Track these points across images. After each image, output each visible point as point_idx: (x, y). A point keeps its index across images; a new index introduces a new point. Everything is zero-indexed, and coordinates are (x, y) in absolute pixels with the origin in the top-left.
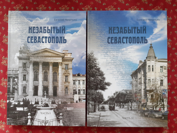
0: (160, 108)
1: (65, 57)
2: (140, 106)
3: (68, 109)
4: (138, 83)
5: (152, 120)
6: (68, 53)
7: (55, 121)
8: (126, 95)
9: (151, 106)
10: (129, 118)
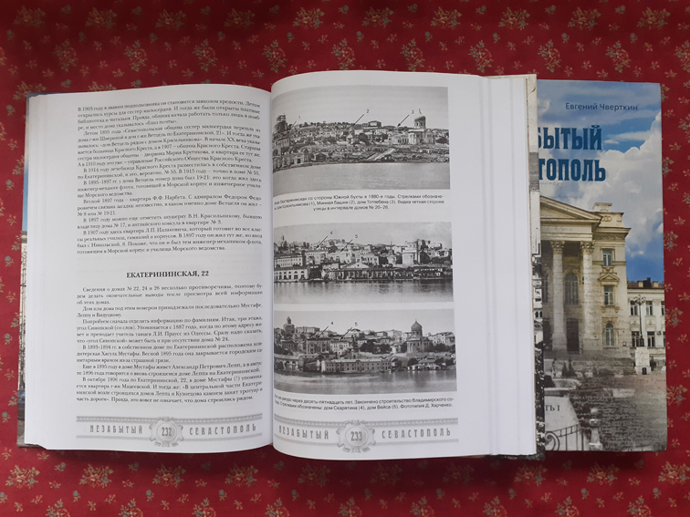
1: (603, 224)
3: (618, 394)
6: (612, 213)
7: (575, 434)
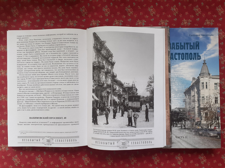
0: (215, 126)
2: (193, 124)
4: (192, 100)
5: (207, 139)
8: (179, 113)
9: (205, 124)
10: (182, 137)
